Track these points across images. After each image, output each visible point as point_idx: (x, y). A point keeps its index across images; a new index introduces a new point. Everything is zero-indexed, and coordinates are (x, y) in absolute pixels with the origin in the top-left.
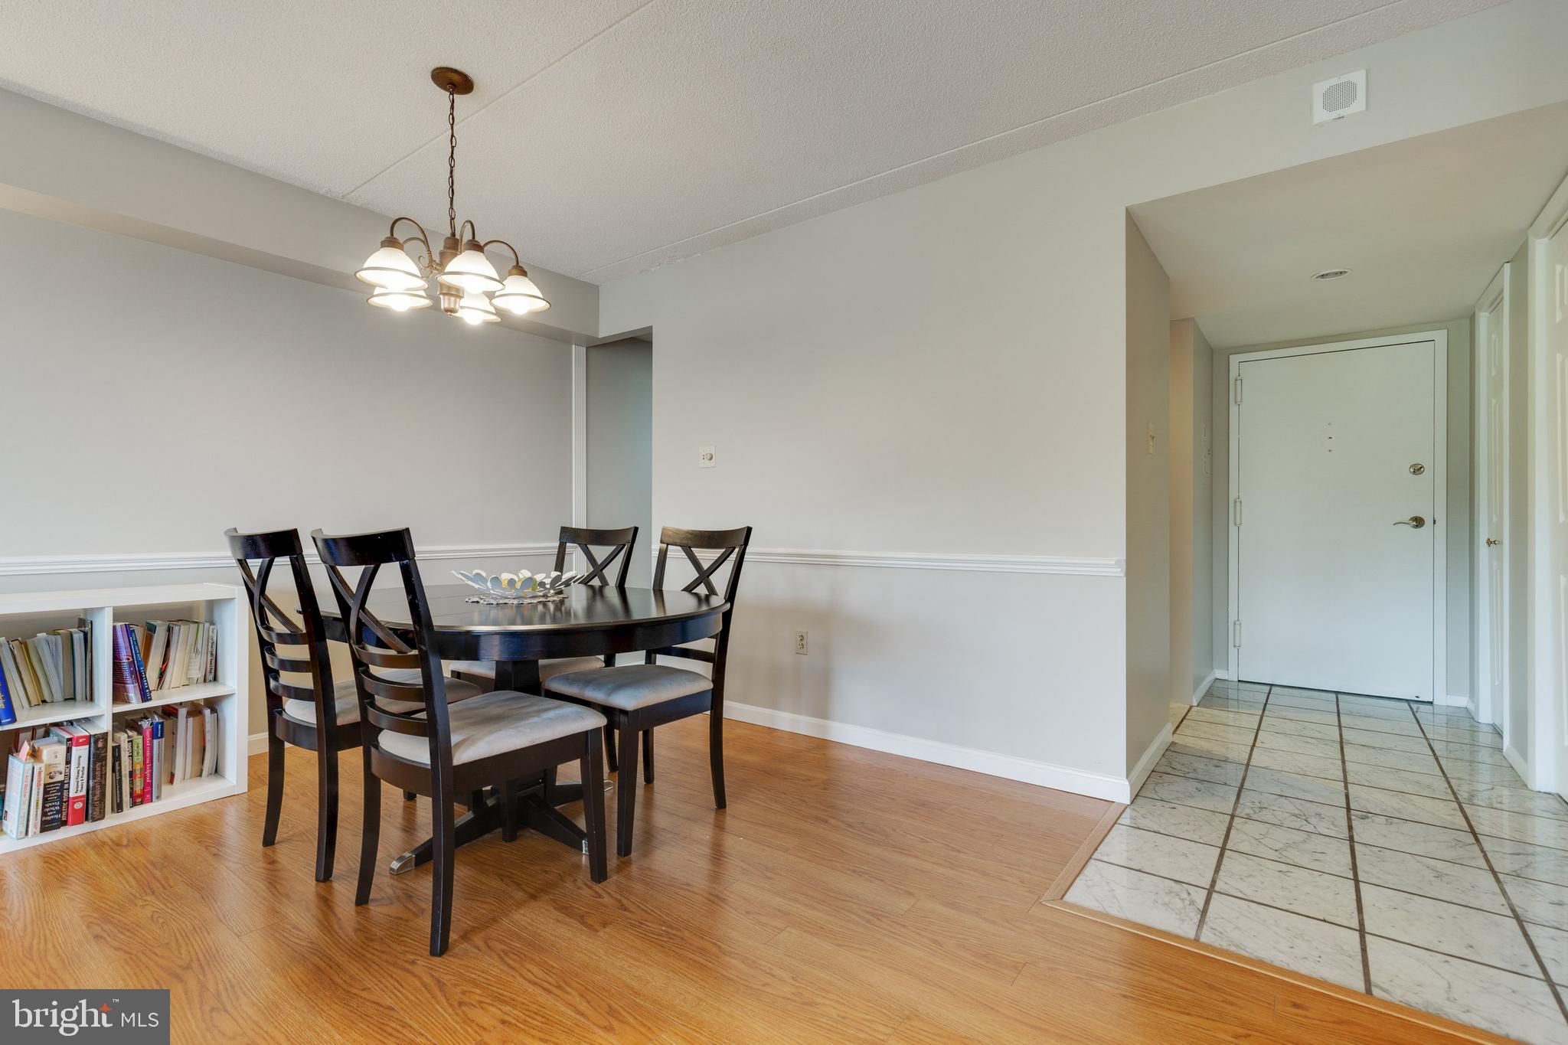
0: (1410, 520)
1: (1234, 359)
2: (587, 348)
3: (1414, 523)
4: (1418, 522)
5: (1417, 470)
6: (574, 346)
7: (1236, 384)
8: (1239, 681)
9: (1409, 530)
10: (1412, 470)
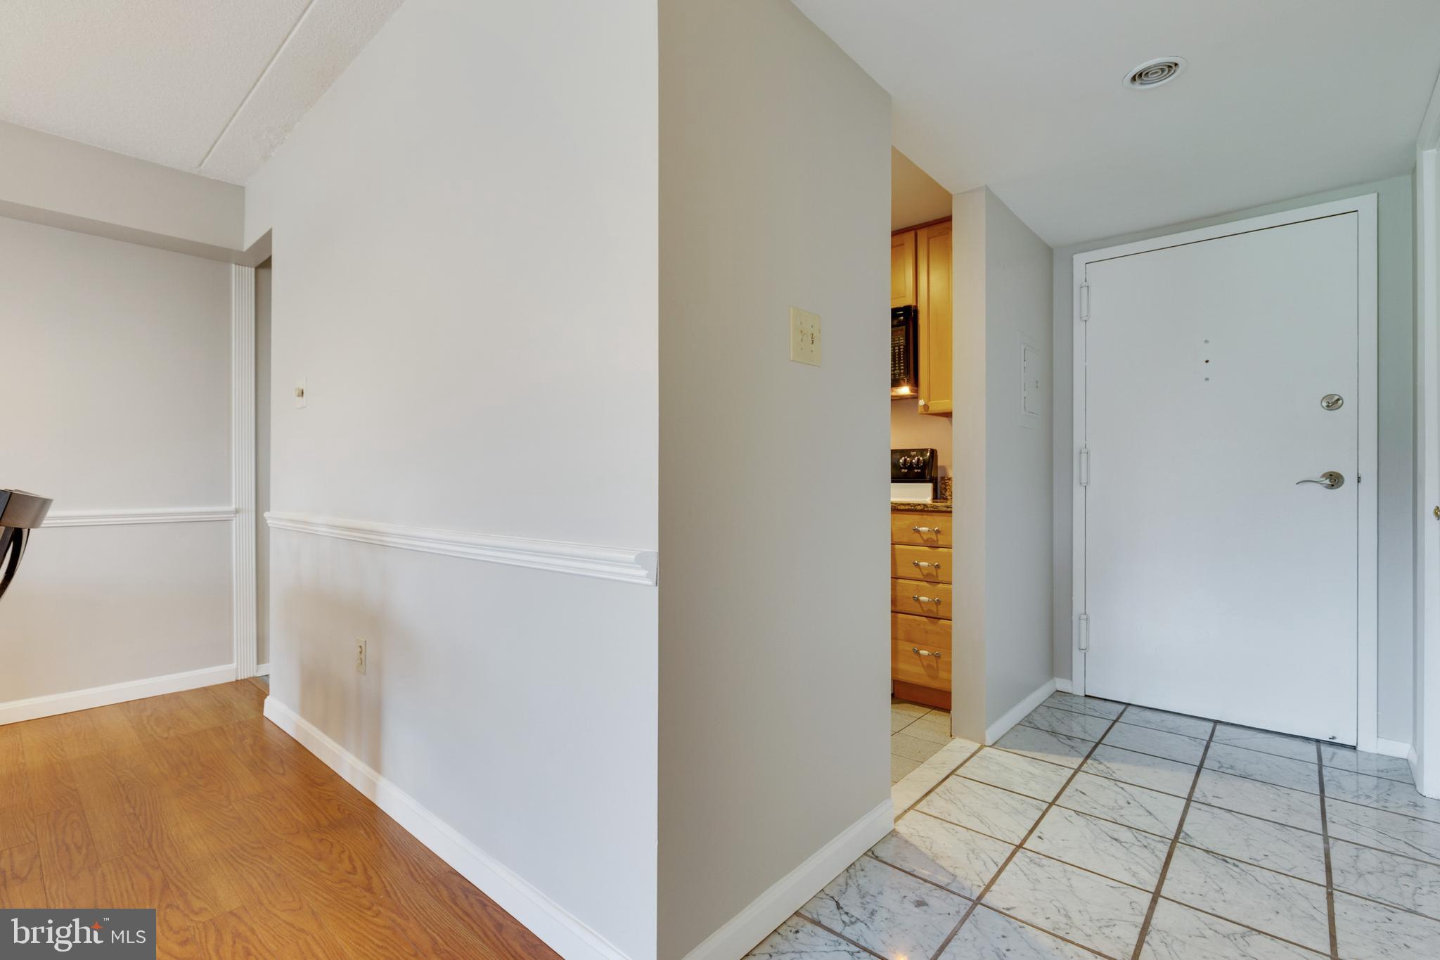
0: (1323, 476)
1: (1079, 260)
2: (257, 268)
3: (1328, 482)
4: (1335, 480)
5: (1333, 403)
6: (233, 266)
7: (1081, 292)
8: (1086, 696)
9: (1320, 492)
10: (1325, 404)
